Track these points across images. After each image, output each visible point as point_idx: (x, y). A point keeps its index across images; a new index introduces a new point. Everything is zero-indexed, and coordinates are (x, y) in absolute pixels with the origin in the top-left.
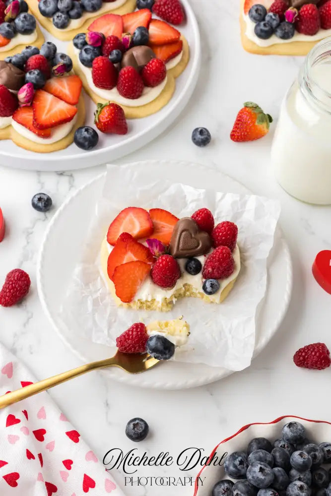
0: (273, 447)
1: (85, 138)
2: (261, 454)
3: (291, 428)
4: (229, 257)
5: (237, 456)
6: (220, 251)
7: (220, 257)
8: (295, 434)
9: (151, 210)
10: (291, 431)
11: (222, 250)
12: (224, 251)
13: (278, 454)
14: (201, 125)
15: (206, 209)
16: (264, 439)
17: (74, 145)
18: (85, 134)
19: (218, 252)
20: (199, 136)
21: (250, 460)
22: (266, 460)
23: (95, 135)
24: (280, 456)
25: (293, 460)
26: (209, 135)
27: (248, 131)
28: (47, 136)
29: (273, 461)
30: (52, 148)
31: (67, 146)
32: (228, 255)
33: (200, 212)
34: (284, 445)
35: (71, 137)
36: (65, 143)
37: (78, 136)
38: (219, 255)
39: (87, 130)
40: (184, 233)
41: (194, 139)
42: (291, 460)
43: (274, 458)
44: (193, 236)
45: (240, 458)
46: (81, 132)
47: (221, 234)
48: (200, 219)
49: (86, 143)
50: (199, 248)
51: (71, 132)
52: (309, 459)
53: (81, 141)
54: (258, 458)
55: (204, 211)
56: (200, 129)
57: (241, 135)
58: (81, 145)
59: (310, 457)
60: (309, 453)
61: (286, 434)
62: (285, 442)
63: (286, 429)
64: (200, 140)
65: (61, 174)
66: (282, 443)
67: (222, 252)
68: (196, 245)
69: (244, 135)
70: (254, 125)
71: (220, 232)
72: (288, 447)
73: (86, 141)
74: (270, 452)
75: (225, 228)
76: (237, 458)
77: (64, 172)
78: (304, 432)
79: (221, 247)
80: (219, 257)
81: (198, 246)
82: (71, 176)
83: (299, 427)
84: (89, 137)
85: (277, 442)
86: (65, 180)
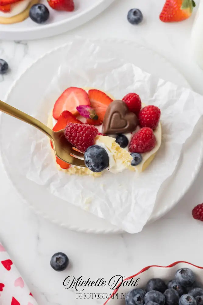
0: (167, 287)
1: (38, 14)
2: (155, 295)
3: (183, 274)
4: (151, 137)
5: (136, 293)
6: (143, 131)
7: (144, 137)
8: (186, 280)
9: (90, 91)
10: (182, 277)
11: (146, 131)
12: (147, 132)
13: (169, 295)
14: (135, 7)
15: (135, 94)
16: (159, 280)
17: (29, 19)
18: (38, 11)
19: (142, 132)
20: (133, 17)
21: (146, 299)
22: (158, 300)
23: (47, 11)
24: (171, 297)
25: (180, 302)
26: (141, 16)
27: (174, 14)
28: (7, 10)
29: (165, 301)
30: (11, 21)
31: (24, 19)
32: (150, 136)
33: (130, 96)
34: (176, 286)
35: (27, 12)
36: (22, 17)
37: (33, 12)
38: (143, 136)
39: (40, 8)
40: (115, 115)
41: (129, 18)
42: (179, 302)
43: (166, 298)
44: (122, 117)
45: (138, 295)
46: (35, 9)
47: (146, 116)
48: (129, 102)
49: (39, 19)
50: (126, 127)
51: (27, 8)
52: (194, 302)
53: (35, 16)
54: (152, 298)
55: (133, 96)
56: (134, 11)
57: (168, 17)
58: (35, 19)
59: (195, 301)
60: (194, 296)
61: (178, 278)
62: (177, 283)
63: (179, 275)
64: (134, 20)
65: (18, 42)
66: (174, 285)
67: (145, 133)
68: (124, 125)
69: (171, 17)
70: (179, 10)
71: (146, 114)
72: (179, 288)
73: (38, 17)
74: (163, 292)
75: (150, 112)
76: (136, 295)
77: (21, 41)
78: (193, 278)
79: (145, 128)
80: (142, 137)
81: (126, 126)
82: (26, 44)
83: (190, 274)
84: (41, 14)
85: (170, 283)
86: (20, 47)
